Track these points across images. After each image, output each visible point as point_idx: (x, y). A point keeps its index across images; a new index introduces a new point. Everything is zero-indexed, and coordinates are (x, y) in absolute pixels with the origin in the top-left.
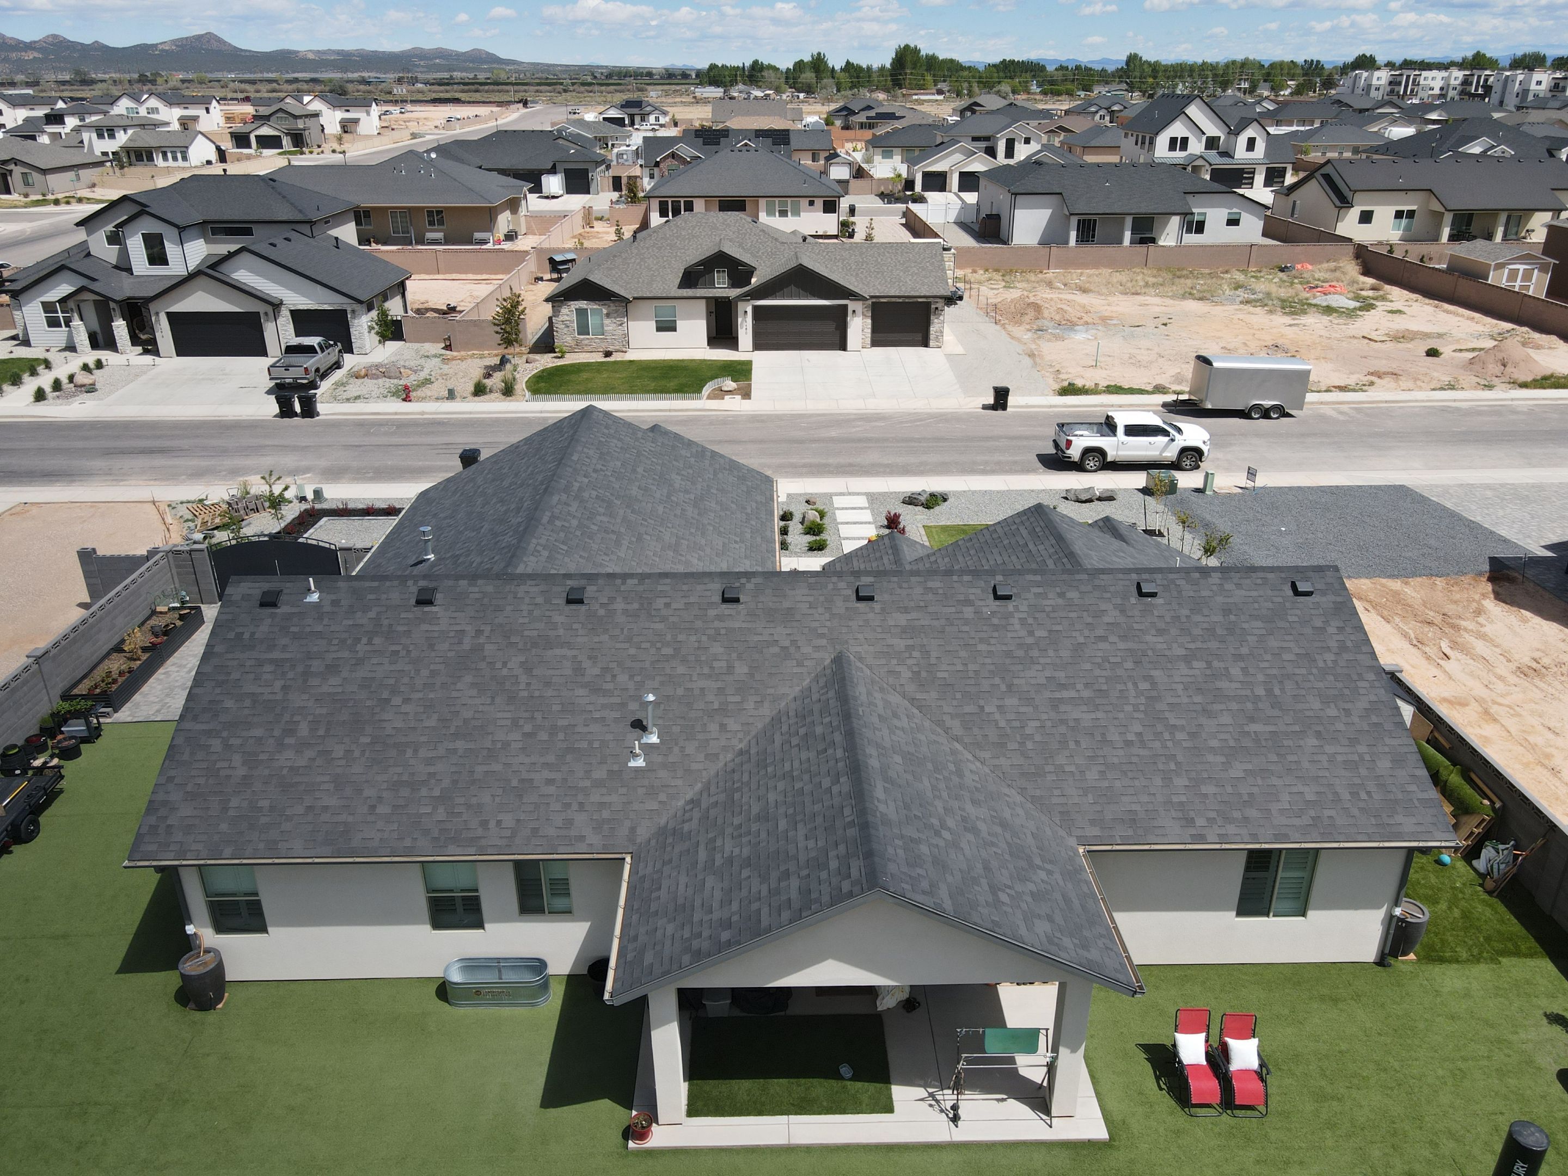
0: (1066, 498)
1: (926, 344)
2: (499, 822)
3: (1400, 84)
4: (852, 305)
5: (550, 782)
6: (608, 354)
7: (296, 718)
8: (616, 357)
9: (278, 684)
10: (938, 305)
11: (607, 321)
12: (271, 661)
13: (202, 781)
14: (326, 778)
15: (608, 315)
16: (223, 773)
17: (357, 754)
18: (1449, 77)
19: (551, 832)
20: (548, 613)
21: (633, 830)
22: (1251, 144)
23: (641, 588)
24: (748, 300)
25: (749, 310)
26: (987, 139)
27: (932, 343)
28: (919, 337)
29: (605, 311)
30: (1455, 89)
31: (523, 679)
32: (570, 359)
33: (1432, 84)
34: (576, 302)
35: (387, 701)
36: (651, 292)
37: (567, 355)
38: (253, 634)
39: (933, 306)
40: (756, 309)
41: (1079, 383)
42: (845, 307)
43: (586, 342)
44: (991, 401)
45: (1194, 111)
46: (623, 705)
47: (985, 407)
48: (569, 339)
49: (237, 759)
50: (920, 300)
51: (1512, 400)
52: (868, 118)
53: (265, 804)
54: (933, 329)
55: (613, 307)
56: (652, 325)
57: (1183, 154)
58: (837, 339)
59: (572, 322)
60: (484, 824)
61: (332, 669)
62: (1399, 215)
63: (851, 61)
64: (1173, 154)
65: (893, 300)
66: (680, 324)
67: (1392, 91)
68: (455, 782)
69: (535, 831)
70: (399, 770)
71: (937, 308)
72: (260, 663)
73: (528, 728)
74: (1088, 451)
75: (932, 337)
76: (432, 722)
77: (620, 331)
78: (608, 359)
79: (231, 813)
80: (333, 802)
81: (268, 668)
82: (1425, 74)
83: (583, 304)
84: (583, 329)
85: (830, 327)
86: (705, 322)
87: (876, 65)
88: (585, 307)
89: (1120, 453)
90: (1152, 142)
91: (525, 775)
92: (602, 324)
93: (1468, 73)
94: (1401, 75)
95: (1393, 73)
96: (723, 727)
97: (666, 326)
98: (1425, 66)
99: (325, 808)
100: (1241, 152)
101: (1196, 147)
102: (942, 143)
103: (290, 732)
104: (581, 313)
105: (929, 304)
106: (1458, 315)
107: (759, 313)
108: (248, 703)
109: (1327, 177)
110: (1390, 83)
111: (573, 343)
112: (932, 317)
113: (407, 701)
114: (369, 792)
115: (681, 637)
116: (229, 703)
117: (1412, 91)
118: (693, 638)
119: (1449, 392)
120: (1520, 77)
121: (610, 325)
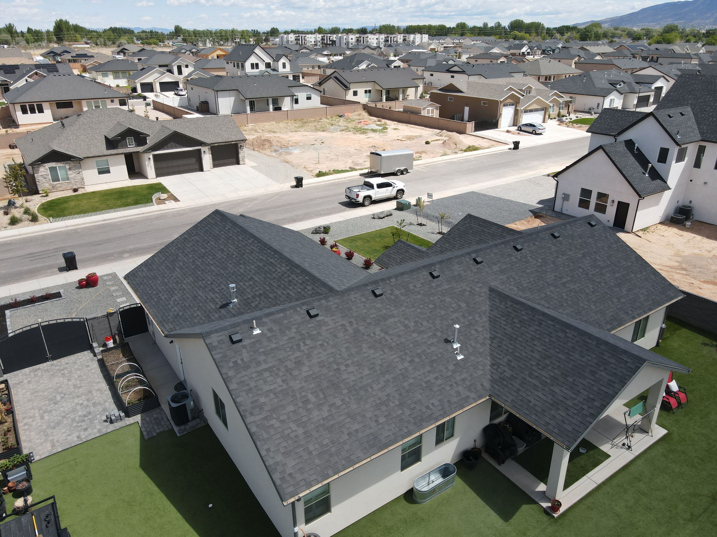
0: (374, 218)
1: (238, 163)
2: (433, 404)
3: (299, 40)
4: (203, 149)
5: (436, 378)
6: (75, 190)
7: (304, 394)
8: (80, 192)
9: (279, 380)
10: (241, 144)
11: (70, 172)
12: (265, 370)
13: (285, 444)
14: (344, 417)
15: (70, 169)
16: (292, 435)
17: (347, 400)
18: (316, 37)
19: (456, 399)
20: (372, 305)
21: (482, 385)
22: (284, 66)
23: (398, 282)
24: (151, 152)
25: (151, 157)
26: (166, 66)
27: (241, 163)
28: (234, 160)
29: (68, 167)
30: (319, 42)
31: (387, 337)
32: (53, 196)
33: (311, 40)
34: (48, 164)
35: (339, 369)
36: (92, 153)
37: (50, 195)
38: (242, 360)
39: (239, 145)
40: (154, 156)
41: (324, 171)
42: (200, 150)
43: (58, 186)
44: (294, 183)
45: (257, 51)
46: (435, 335)
47: (292, 187)
48: (47, 185)
49: (293, 426)
50: (233, 143)
51: (466, 156)
52: (72, 57)
53: (326, 442)
54: (241, 156)
55: (72, 164)
56: (96, 171)
57: (257, 70)
58: (197, 166)
59: (48, 175)
60: (428, 407)
61: (299, 363)
62: (366, 92)
63: (30, 27)
64: (253, 71)
65: (221, 144)
66: (111, 169)
67: (297, 43)
68: (400, 394)
69: (449, 401)
70: (372, 399)
71: (241, 146)
72: (260, 373)
73: (408, 359)
74: (365, 197)
75: (241, 159)
76: (366, 372)
77: (78, 177)
78: (76, 193)
79: (315, 453)
80: (356, 426)
81: (266, 374)
82: (307, 36)
83: (53, 164)
84: (56, 179)
85: (193, 160)
86: (126, 166)
87: (44, 30)
88: (55, 166)
89: (377, 196)
90: (243, 66)
91: (425, 380)
92: (67, 174)
93: (322, 35)
94: (299, 36)
95: (295, 35)
96: (476, 330)
97: (104, 171)
98: (308, 33)
99: (357, 431)
100: (281, 69)
101: (262, 67)
102: (143, 69)
103: (306, 402)
104: (53, 170)
105: (236, 145)
106: (419, 128)
107: (156, 158)
108: (272, 396)
109: (336, 78)
110: (296, 40)
111: (50, 187)
112: (239, 150)
113: (347, 366)
114: (369, 415)
115: (431, 299)
116: (263, 400)
117: (304, 43)
118: (436, 298)
119: (446, 156)
120: (345, 37)
121: (72, 174)
